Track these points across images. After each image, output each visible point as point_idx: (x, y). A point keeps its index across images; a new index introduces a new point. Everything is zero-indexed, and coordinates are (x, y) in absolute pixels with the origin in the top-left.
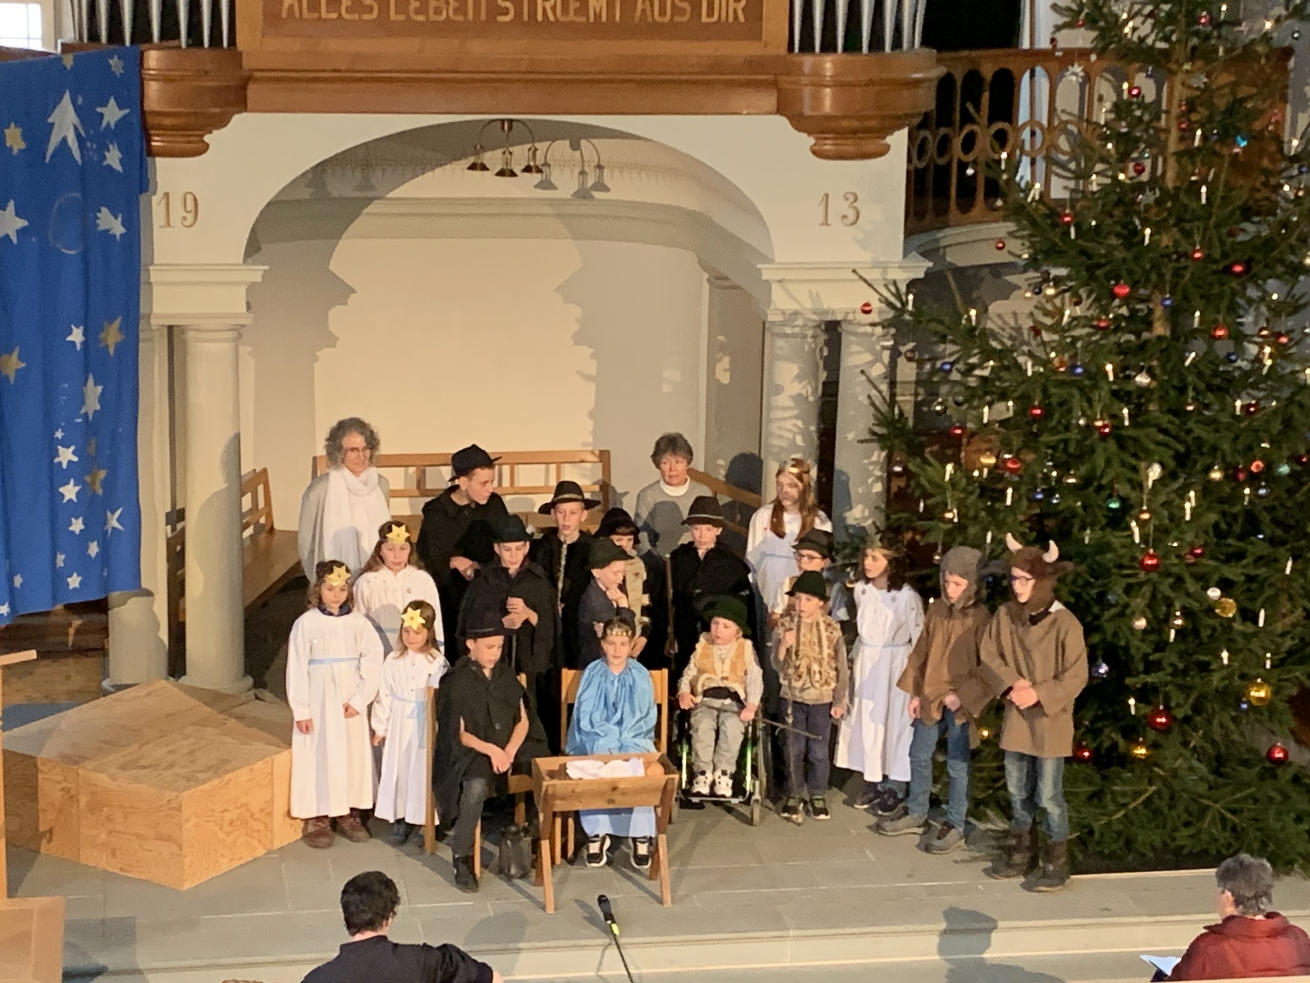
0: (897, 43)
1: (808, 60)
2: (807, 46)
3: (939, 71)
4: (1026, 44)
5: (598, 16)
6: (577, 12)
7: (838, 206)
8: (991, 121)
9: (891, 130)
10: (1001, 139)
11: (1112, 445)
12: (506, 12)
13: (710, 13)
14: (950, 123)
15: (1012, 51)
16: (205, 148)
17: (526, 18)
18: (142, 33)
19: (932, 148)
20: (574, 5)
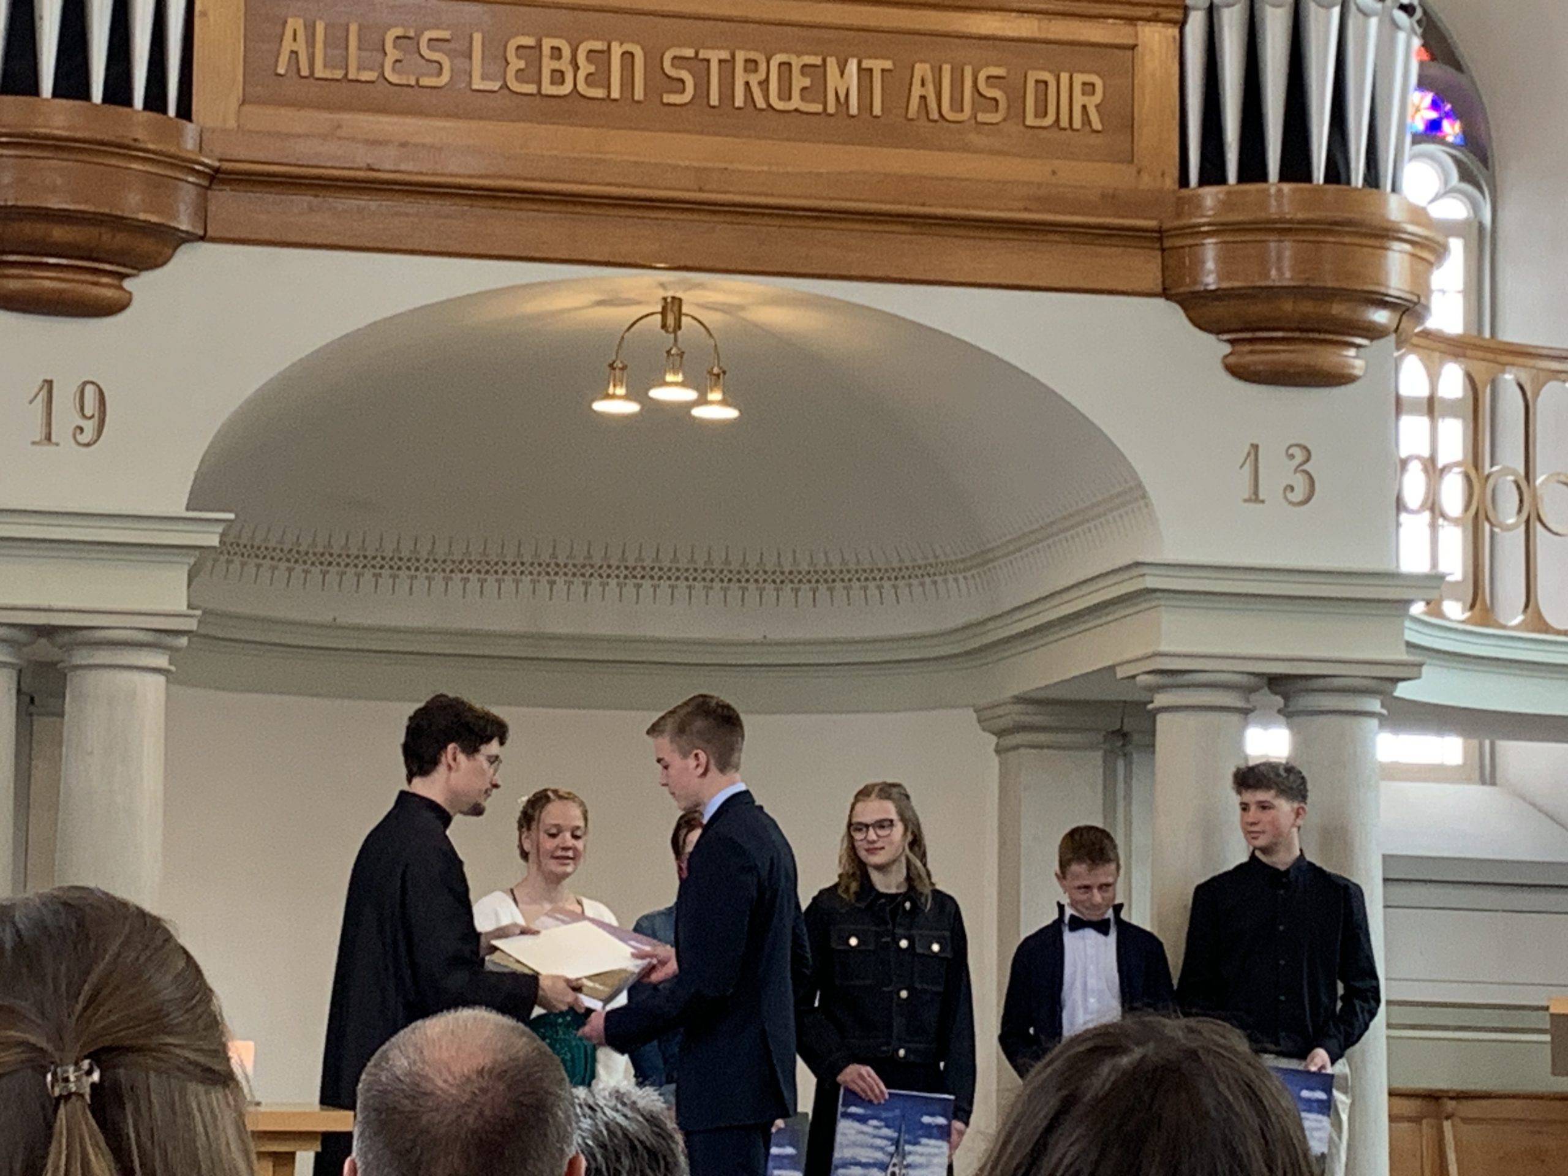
5: (843, 103)
6: (806, 93)
7: (1277, 469)
12: (678, 87)
13: (1041, 110)
17: (714, 100)
20: (799, 82)
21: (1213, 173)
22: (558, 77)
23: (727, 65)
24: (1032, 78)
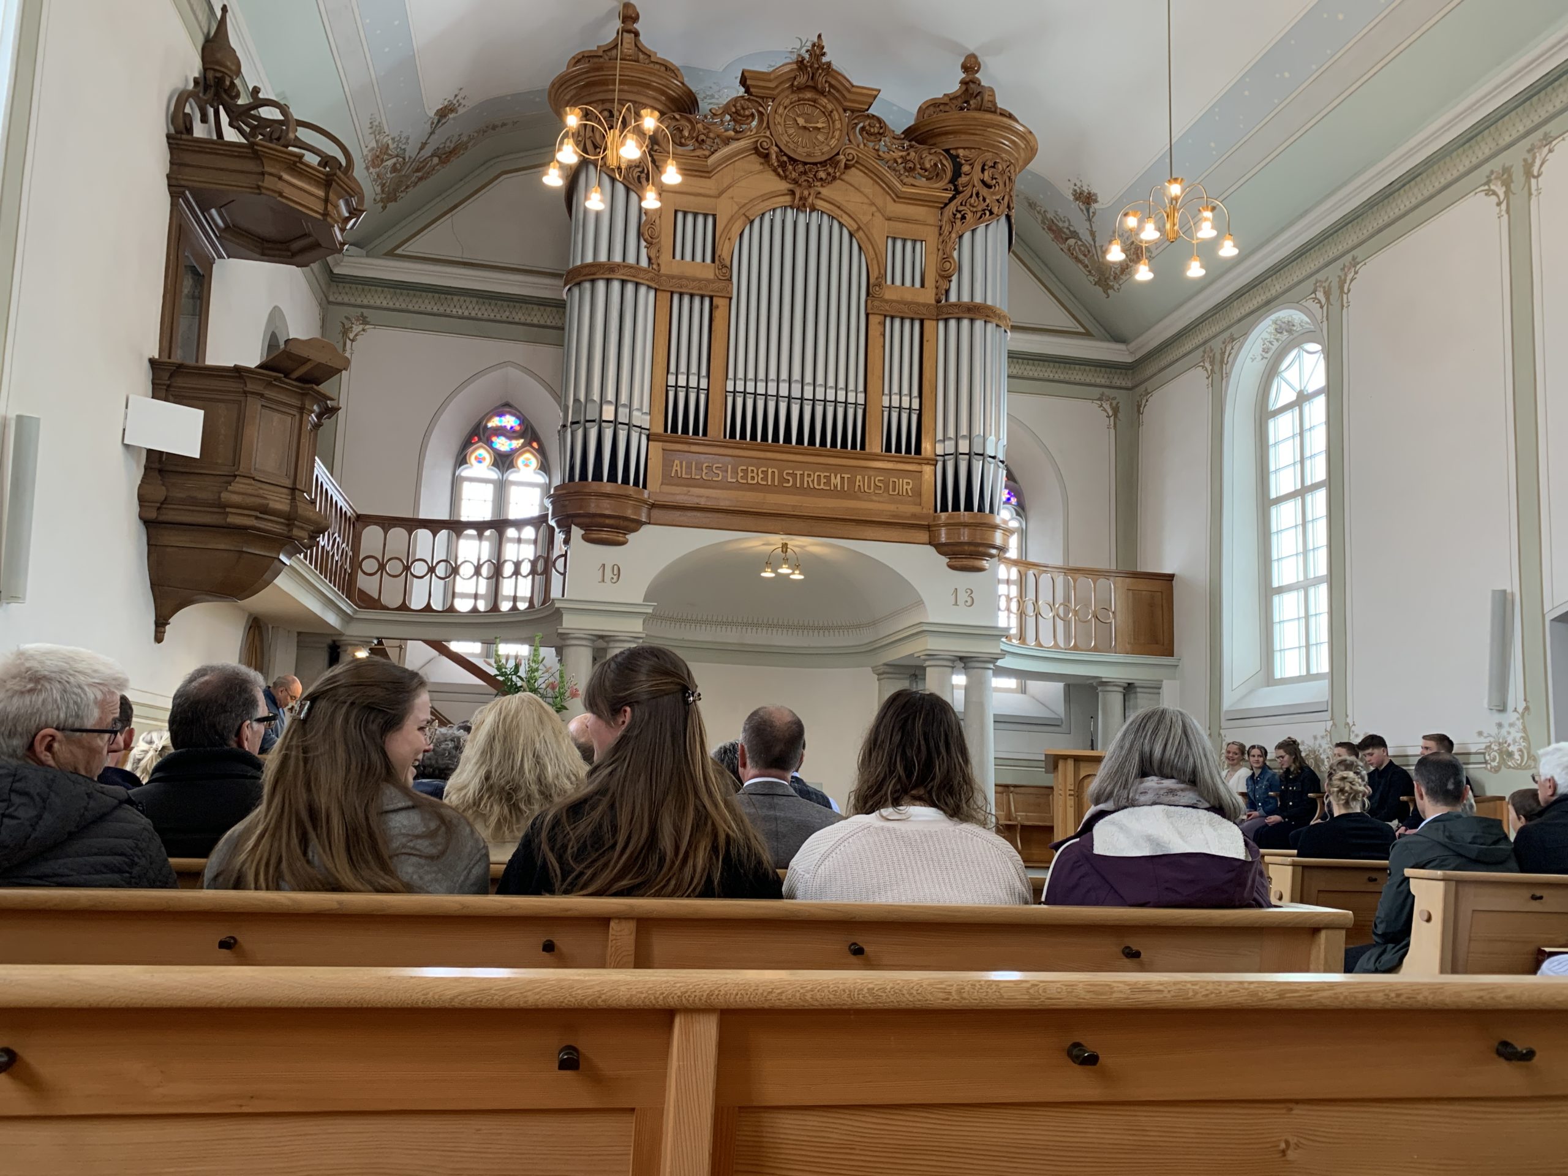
1: (945, 515)
5: (836, 487)
6: (825, 484)
7: (963, 596)
9: (989, 556)
12: (788, 481)
13: (894, 490)
16: (625, 542)
17: (798, 485)
18: (598, 478)
20: (823, 480)
21: (944, 508)
22: (753, 478)
23: (802, 475)
24: (891, 480)
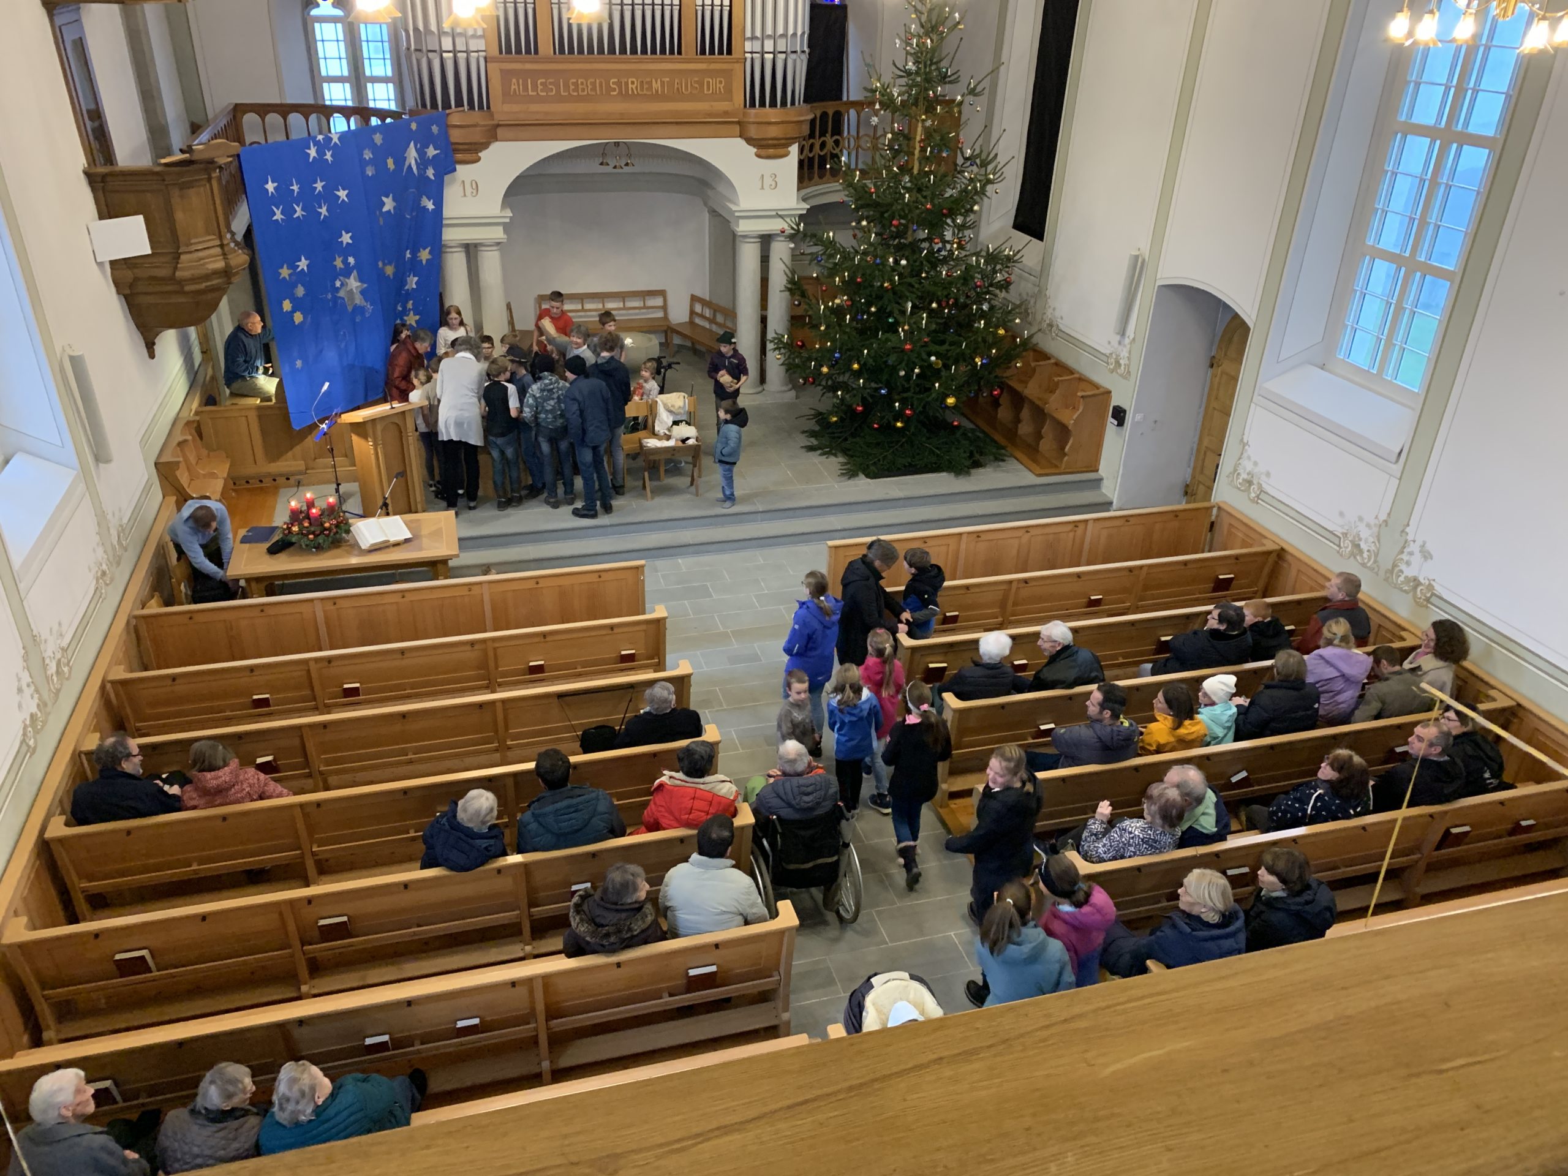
0: (793, 103)
1: (753, 111)
2: (753, 105)
3: (810, 117)
4: (845, 99)
5: (657, 91)
6: (647, 89)
7: (768, 181)
8: (832, 136)
9: (790, 145)
10: (837, 143)
11: (891, 294)
12: (614, 90)
13: (708, 89)
14: (814, 138)
15: (838, 102)
16: (478, 160)
17: (623, 93)
18: (446, 105)
19: (807, 149)
20: (646, 86)
22: (583, 90)
23: (627, 84)
24: (706, 80)
